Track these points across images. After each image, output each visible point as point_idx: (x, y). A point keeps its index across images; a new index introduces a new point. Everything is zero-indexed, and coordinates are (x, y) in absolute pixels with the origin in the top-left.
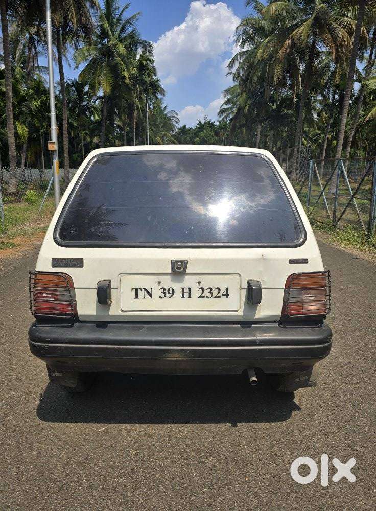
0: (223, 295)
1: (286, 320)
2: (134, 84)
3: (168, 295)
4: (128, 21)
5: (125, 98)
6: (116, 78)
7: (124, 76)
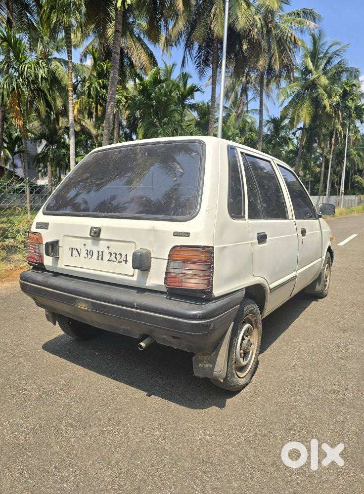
0: (124, 261)
1: (175, 292)
2: (335, 111)
3: (90, 256)
4: (336, 53)
5: (325, 126)
6: (316, 109)
7: (325, 105)
